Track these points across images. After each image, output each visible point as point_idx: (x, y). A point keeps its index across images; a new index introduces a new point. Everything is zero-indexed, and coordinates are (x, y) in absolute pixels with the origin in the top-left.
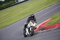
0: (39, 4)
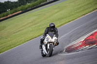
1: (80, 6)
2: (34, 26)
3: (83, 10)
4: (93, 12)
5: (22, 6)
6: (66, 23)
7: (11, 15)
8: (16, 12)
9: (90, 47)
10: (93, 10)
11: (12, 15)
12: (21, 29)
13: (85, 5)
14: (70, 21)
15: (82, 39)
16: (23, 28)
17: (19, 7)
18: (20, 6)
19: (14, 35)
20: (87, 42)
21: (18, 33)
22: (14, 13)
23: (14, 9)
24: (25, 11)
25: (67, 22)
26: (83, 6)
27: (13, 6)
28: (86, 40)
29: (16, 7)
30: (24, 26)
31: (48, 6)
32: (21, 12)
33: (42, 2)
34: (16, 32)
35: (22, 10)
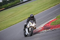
1: (41, 5)
5: (5, 5)
10: (49, 8)
12: (4, 19)
15: (42, 26)
16: (5, 19)
17: (3, 6)
18: (4, 5)
20: (45, 28)
24: (7, 8)
26: (43, 5)
28: (44, 26)
30: (6, 18)
32: (4, 8)
33: (17, 3)
34: (1, 21)
35: (5, 8)
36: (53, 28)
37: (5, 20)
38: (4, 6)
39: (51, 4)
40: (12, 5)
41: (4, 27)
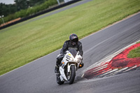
0: (113, 8)
1: (106, 11)
2: (39, 40)
3: (110, 17)
4: (124, 19)
5: (22, 11)
6: (84, 36)
7: (5, 24)
8: (13, 19)
9: (120, 71)
10: (124, 17)
11: (7, 23)
12: (20, 44)
13: (112, 10)
14: (91, 33)
15: (109, 59)
16: (22, 43)
17: (16, 13)
18: (18, 10)
19: (10, 52)
20: (115, 64)
21: (16, 50)
22: (9, 21)
23: (10, 16)
24: (26, 18)
25: (87, 35)
27: (8, 11)
28: (113, 60)
29: (13, 12)
30: (24, 40)
31: (60, 11)
32: (19, 19)
33: (50, 5)
34: (13, 49)
35: (21, 17)
36: (133, 63)
37: (22, 45)
38: (20, 12)
39: (128, 8)
40: (38, 11)
41: (19, 62)
